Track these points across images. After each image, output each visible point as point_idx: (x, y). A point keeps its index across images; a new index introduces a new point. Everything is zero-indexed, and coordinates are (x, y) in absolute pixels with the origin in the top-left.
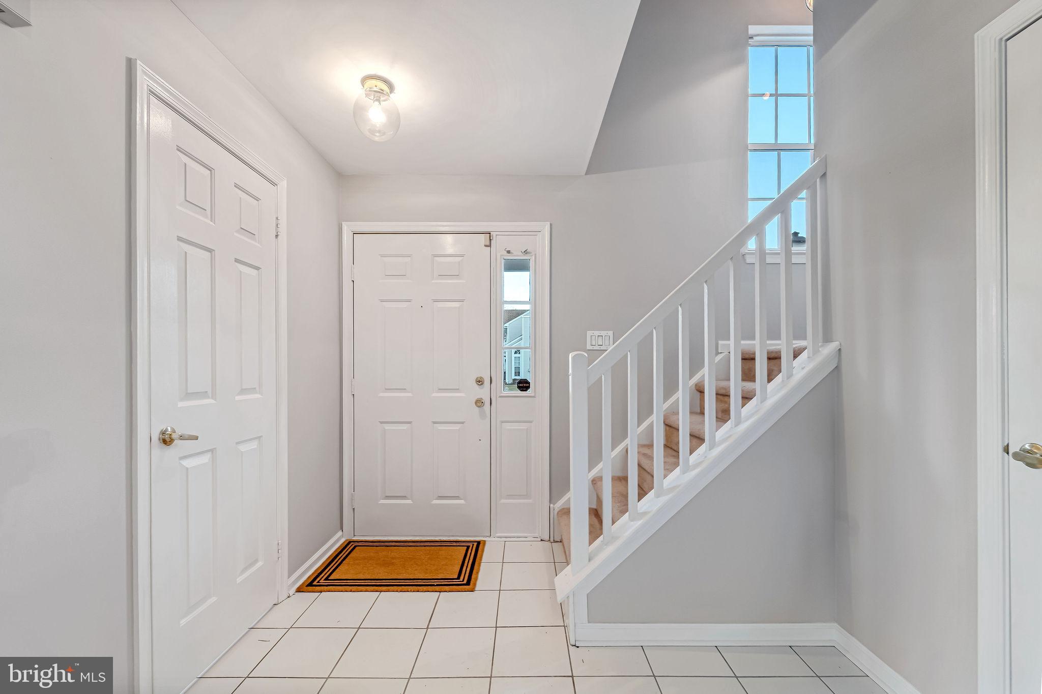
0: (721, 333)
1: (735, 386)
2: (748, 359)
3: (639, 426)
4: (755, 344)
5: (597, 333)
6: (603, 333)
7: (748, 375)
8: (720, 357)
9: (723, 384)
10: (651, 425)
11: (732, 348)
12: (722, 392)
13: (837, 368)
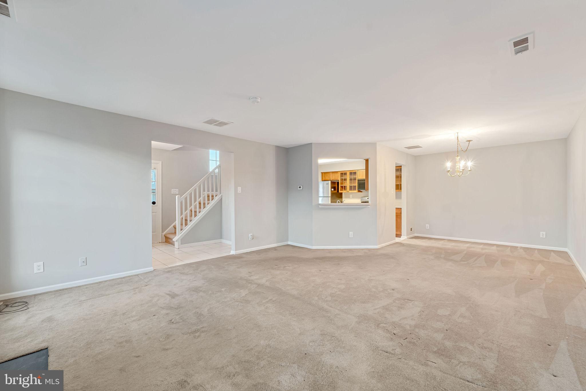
0: (204, 191)
1: (206, 202)
2: (208, 196)
3: (185, 212)
4: (209, 193)
5: (174, 190)
6: (176, 190)
7: (209, 200)
8: (204, 195)
9: (204, 202)
10: (192, 208)
11: (206, 193)
12: (204, 203)
13: (222, 198)
